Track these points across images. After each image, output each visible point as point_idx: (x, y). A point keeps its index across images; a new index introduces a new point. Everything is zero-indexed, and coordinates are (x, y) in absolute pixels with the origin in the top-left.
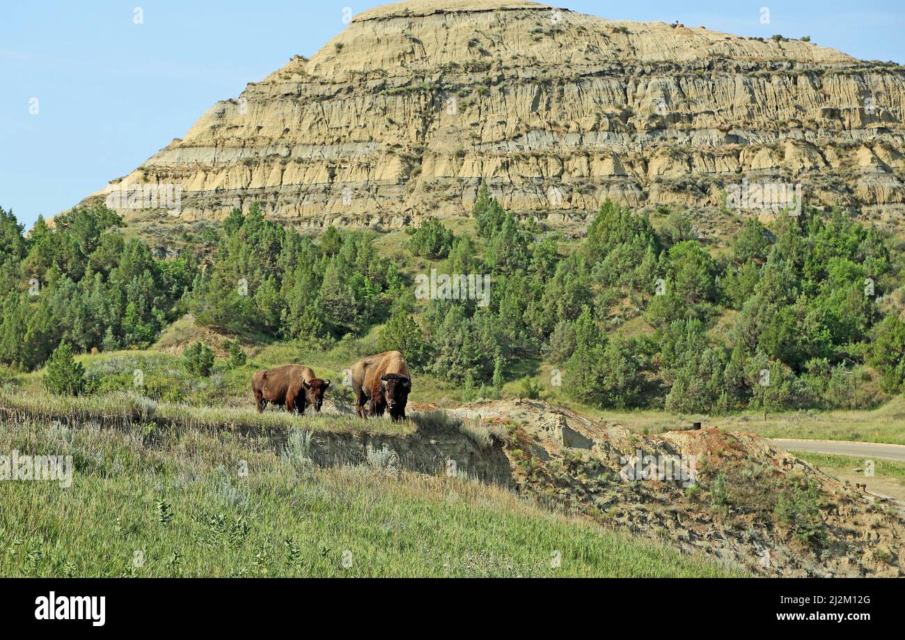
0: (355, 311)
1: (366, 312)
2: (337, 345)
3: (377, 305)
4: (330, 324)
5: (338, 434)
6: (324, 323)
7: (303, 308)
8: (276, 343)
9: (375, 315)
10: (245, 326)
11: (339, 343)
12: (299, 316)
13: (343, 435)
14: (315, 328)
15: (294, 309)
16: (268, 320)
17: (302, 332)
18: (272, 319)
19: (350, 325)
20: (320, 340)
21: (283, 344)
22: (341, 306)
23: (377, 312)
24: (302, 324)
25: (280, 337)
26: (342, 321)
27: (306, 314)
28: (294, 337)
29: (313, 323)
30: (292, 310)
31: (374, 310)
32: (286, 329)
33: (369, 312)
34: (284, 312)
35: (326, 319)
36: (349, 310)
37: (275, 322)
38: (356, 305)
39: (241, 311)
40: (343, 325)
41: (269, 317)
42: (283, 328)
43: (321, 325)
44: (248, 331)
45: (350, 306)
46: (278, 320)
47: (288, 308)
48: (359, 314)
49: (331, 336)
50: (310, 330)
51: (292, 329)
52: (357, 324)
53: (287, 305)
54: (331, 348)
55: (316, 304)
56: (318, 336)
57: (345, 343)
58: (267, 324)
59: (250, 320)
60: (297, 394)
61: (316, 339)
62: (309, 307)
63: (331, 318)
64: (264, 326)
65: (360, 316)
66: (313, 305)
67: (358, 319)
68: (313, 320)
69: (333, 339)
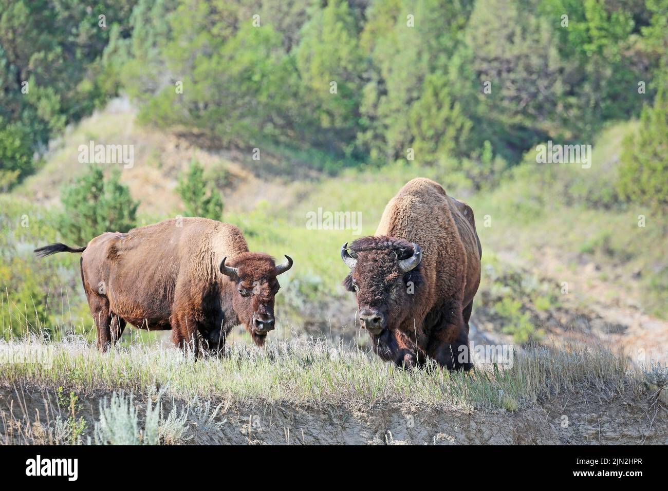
0: (559, 88)
1: (587, 88)
2: (511, 177)
3: (616, 68)
4: (491, 123)
6: (477, 120)
7: (420, 79)
8: (350, 173)
9: (614, 97)
10: (269, 128)
11: (517, 171)
12: (410, 102)
14: (451, 132)
15: (397, 85)
16: (330, 114)
17: (417, 144)
18: (340, 110)
19: (545, 125)
20: (466, 163)
21: (368, 174)
22: (520, 74)
23: (618, 88)
24: (419, 124)
25: (360, 158)
26: (524, 112)
27: (428, 96)
28: (397, 156)
29: (448, 121)
30: (390, 85)
31: (610, 83)
32: (376, 137)
33: (597, 88)
34: (370, 90)
35: (481, 109)
36: (542, 83)
37: (346, 119)
38: (561, 71)
39: (257, 91)
40: (528, 123)
41: (332, 106)
42: (369, 134)
43: (469, 124)
44: (277, 143)
45: (544, 73)
46: (356, 113)
47: (381, 82)
48: (571, 93)
49: (494, 153)
50: (438, 137)
51: (393, 137)
52: (565, 122)
53: (379, 71)
54: (495, 185)
55: (453, 74)
56: (460, 154)
57: (531, 173)
58: (325, 122)
59: (280, 112)
61: (454, 162)
62: (436, 78)
63: (494, 107)
64: (319, 129)
65: (572, 100)
66: (446, 72)
67: (568, 107)
68: (445, 112)
69: (500, 162)
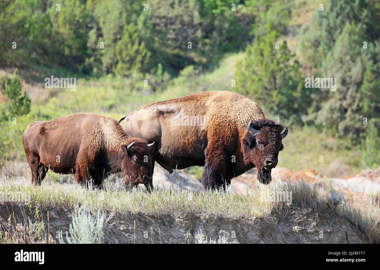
0: (199, 34)
1: (215, 34)
2: (173, 84)
3: (232, 23)
4: (162, 53)
5: (153, 217)
6: (154, 52)
7: (121, 28)
8: (82, 81)
9: (230, 39)
10: (34, 55)
11: (177, 80)
12: (115, 41)
13: (161, 218)
14: (139, 58)
15: (108, 30)
16: (69, 47)
17: (120, 65)
18: (76, 45)
19: (192, 55)
20: (148, 76)
21: (92, 82)
22: (178, 26)
23: (232, 34)
24: (121, 53)
25: (87, 73)
26: (180, 47)
27: (126, 38)
28: (108, 72)
29: (137, 52)
30: (104, 31)
31: (228, 31)
32: (96, 60)
33: (221, 34)
34: (92, 34)
35: (156, 45)
36: (190, 31)
37: (79, 50)
38: (201, 24)
39: (27, 34)
40: (182, 53)
41: (71, 42)
42: (92, 59)
43: (149, 54)
44: (38, 63)
45: (191, 25)
46: (84, 46)
47: (99, 29)
48: (206, 37)
49: (164, 70)
50: (132, 61)
51: (106, 60)
52: (203, 53)
53: (98, 23)
54: (164, 89)
55: (140, 26)
56: (145, 70)
57: (184, 82)
58: (67, 52)
59: (42, 47)
60: (92, 157)
61: (141, 75)
62: (131, 28)
63: (163, 44)
64: (63, 56)
65: (207, 41)
66: (136, 24)
67: (205, 45)
68: (136, 47)
69: (167, 76)
